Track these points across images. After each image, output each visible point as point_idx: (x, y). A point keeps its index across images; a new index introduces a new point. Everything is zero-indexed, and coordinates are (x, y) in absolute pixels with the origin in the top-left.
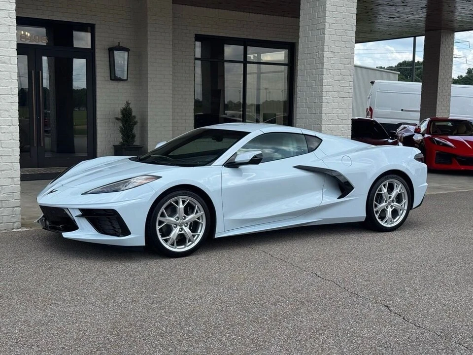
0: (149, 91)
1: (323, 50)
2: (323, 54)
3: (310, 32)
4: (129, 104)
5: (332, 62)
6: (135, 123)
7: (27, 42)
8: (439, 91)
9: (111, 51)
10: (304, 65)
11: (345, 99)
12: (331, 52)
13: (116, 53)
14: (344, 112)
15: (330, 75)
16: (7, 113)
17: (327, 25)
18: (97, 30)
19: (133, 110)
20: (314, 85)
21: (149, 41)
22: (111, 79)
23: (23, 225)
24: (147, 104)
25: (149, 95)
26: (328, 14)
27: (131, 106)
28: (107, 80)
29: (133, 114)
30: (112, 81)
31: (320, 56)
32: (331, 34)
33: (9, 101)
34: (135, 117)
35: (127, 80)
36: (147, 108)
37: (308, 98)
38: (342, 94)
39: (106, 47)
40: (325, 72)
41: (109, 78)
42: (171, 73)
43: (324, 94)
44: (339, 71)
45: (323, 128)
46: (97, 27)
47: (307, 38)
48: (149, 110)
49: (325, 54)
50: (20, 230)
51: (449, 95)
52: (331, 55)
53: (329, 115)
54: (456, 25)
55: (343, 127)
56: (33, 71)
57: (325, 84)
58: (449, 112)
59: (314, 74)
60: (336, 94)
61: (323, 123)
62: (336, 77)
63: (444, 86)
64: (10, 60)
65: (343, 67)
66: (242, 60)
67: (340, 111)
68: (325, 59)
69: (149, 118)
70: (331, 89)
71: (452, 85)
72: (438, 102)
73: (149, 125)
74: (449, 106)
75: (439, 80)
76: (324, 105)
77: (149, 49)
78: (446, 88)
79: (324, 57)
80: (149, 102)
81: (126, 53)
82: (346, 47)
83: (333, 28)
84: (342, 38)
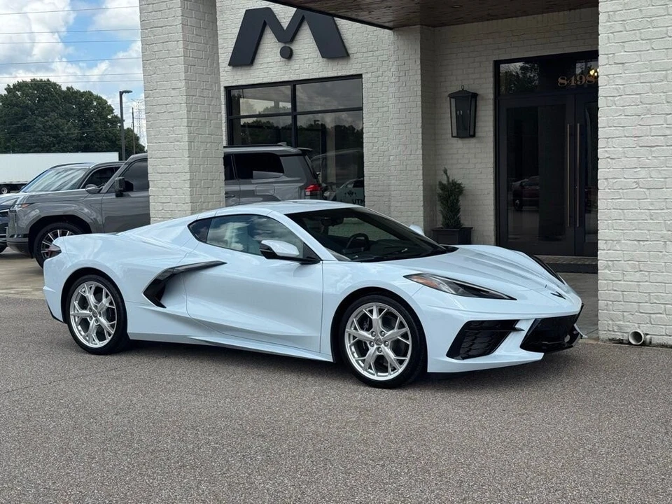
5: (619, 81)
12: (616, 63)
14: (654, 174)
15: (614, 107)
16: (181, 191)
32: (613, 30)
33: (183, 179)
44: (638, 96)
52: (615, 69)
53: (616, 180)
55: (652, 204)
57: (603, 125)
60: (631, 142)
62: (629, 110)
64: (182, 138)
65: (647, 88)
67: (643, 173)
70: (617, 133)
82: (653, 48)
83: (618, 18)
84: (641, 33)
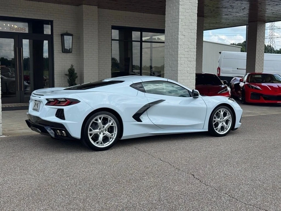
0: (84, 58)
1: (178, 34)
2: (178, 36)
3: (171, 24)
4: (73, 66)
5: (183, 41)
6: (77, 77)
7: (14, 31)
8: (257, 57)
9: (62, 35)
10: (168, 43)
11: (191, 62)
12: (183, 35)
13: (65, 37)
14: (191, 69)
15: (182, 48)
17: (180, 20)
18: (54, 24)
19: (76, 70)
20: (173, 54)
21: (84, 30)
22: (63, 52)
23: (3, 134)
24: (83, 66)
25: (84, 61)
26: (180, 13)
27: (74, 67)
28: (61, 53)
29: (75, 72)
30: (64, 53)
31: (176, 38)
32: (183, 25)
34: (76, 74)
35: (72, 52)
36: (83, 68)
37: (170, 62)
38: (190, 59)
39: (60, 34)
40: (179, 46)
41: (61, 52)
42: (97, 48)
43: (179, 59)
44: (188, 46)
45: (179, 78)
46: (54, 22)
47: (169, 27)
48: (84, 69)
49: (179, 36)
50: (2, 137)
51: (263, 59)
52: (182, 37)
53: (182, 71)
54: (266, 19)
55: (190, 78)
56: (17, 48)
57: (180, 54)
58: (263, 70)
59: (173, 48)
60: (186, 59)
61: (178, 76)
62: (186, 50)
63: (260, 54)
65: (190, 44)
66: (140, 40)
67: (189, 69)
68: (179, 39)
69: (84, 74)
70: (183, 56)
71: (265, 54)
72: (256, 64)
73: (85, 78)
74: (263, 66)
75: (257, 51)
76: (179, 65)
77: (84, 34)
78: (261, 56)
79: (178, 38)
80: (84, 65)
81: (71, 37)
82: (191, 32)
83: (184, 21)
84: (189, 27)
